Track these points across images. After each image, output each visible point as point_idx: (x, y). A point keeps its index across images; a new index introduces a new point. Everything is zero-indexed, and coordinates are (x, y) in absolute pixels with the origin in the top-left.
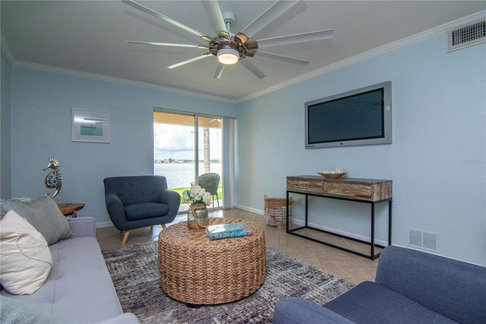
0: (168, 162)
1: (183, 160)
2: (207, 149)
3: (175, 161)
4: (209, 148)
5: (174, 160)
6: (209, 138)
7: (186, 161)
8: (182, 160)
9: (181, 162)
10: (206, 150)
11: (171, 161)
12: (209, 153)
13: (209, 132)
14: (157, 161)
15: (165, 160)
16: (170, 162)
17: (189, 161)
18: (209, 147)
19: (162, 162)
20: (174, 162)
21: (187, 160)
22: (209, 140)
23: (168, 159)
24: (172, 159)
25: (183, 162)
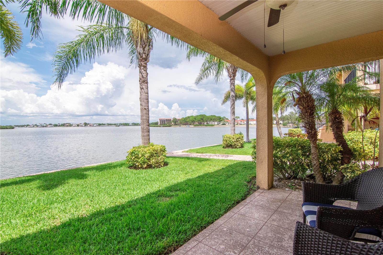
0: (83, 126)
2: (146, 109)
3: (90, 124)
4: (148, 109)
5: (88, 124)
6: (148, 93)
8: (96, 124)
9: (95, 125)
10: (145, 112)
11: (86, 124)
12: (148, 116)
13: (148, 85)
14: (73, 125)
15: (80, 124)
16: (86, 125)
17: (103, 124)
18: (148, 106)
19: (78, 125)
20: (89, 126)
21: (101, 123)
22: (148, 96)
23: (83, 123)
24: (87, 123)
25: (97, 126)
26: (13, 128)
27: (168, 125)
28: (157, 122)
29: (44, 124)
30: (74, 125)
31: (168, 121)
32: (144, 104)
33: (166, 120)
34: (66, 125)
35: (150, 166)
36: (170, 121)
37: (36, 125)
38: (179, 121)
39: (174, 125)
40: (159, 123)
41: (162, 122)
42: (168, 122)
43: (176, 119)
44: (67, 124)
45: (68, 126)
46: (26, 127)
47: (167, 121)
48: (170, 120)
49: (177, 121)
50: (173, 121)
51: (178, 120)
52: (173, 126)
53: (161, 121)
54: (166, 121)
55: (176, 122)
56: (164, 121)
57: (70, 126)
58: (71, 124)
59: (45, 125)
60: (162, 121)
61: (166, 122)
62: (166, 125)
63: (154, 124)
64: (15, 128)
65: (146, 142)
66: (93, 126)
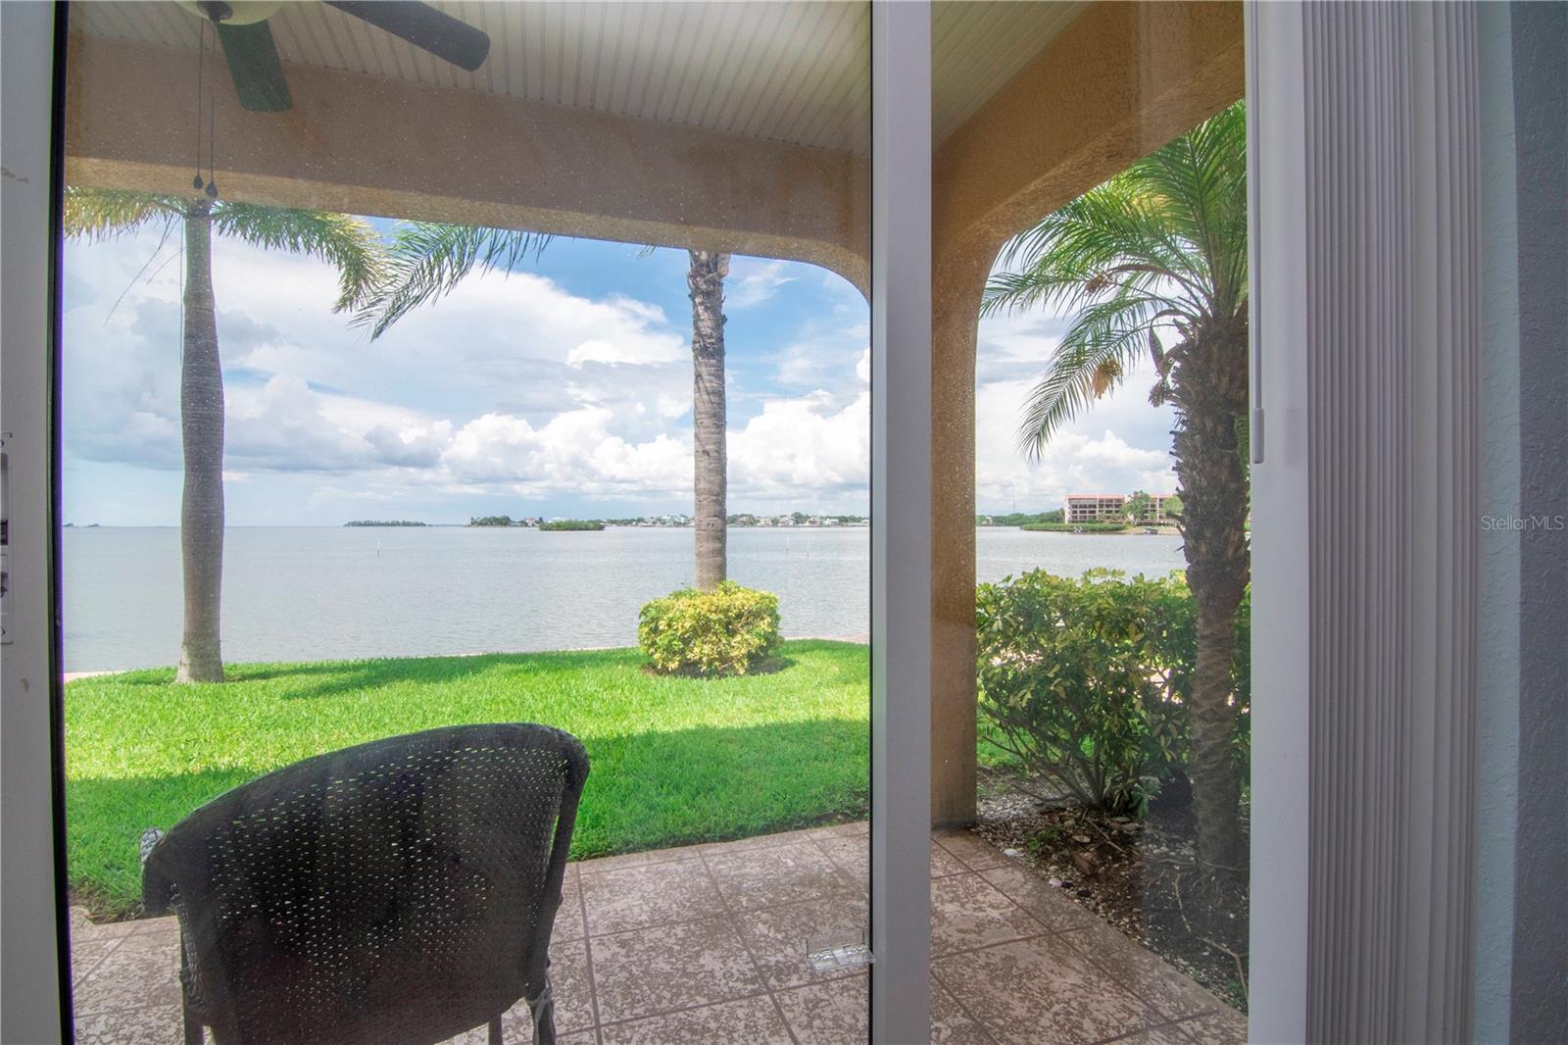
0: (791, 524)
1: (834, 518)
3: (812, 519)
5: (807, 517)
7: (843, 521)
8: (830, 518)
9: (828, 522)
11: (799, 519)
14: (758, 521)
15: (782, 516)
16: (797, 522)
17: (854, 519)
19: (775, 522)
20: (807, 524)
21: (847, 515)
23: (790, 513)
24: (804, 514)
25: (835, 524)
26: (601, 528)
27: (1107, 524)
28: (1057, 513)
29: (682, 516)
30: (762, 523)
31: (1108, 506)
32: (704, 433)
33: (1101, 501)
34: (741, 519)
35: (690, 669)
36: (1117, 506)
37: (659, 520)
38: (1161, 506)
39: (1139, 525)
40: (1068, 517)
41: (1078, 510)
42: (1111, 512)
43: (1146, 497)
44: (744, 519)
45: (744, 524)
46: (637, 525)
47: (1105, 509)
48: (1118, 500)
49: (1153, 506)
50: (1132, 508)
51: (1158, 503)
52: (1131, 529)
53: (1076, 506)
54: (1101, 506)
55: (1146, 511)
56: (1090, 506)
57: (752, 524)
58: (753, 518)
59: (683, 520)
60: (1081, 507)
61: (1097, 509)
62: (1097, 525)
63: (1046, 521)
64: (607, 528)
65: (706, 576)
66: (821, 525)
